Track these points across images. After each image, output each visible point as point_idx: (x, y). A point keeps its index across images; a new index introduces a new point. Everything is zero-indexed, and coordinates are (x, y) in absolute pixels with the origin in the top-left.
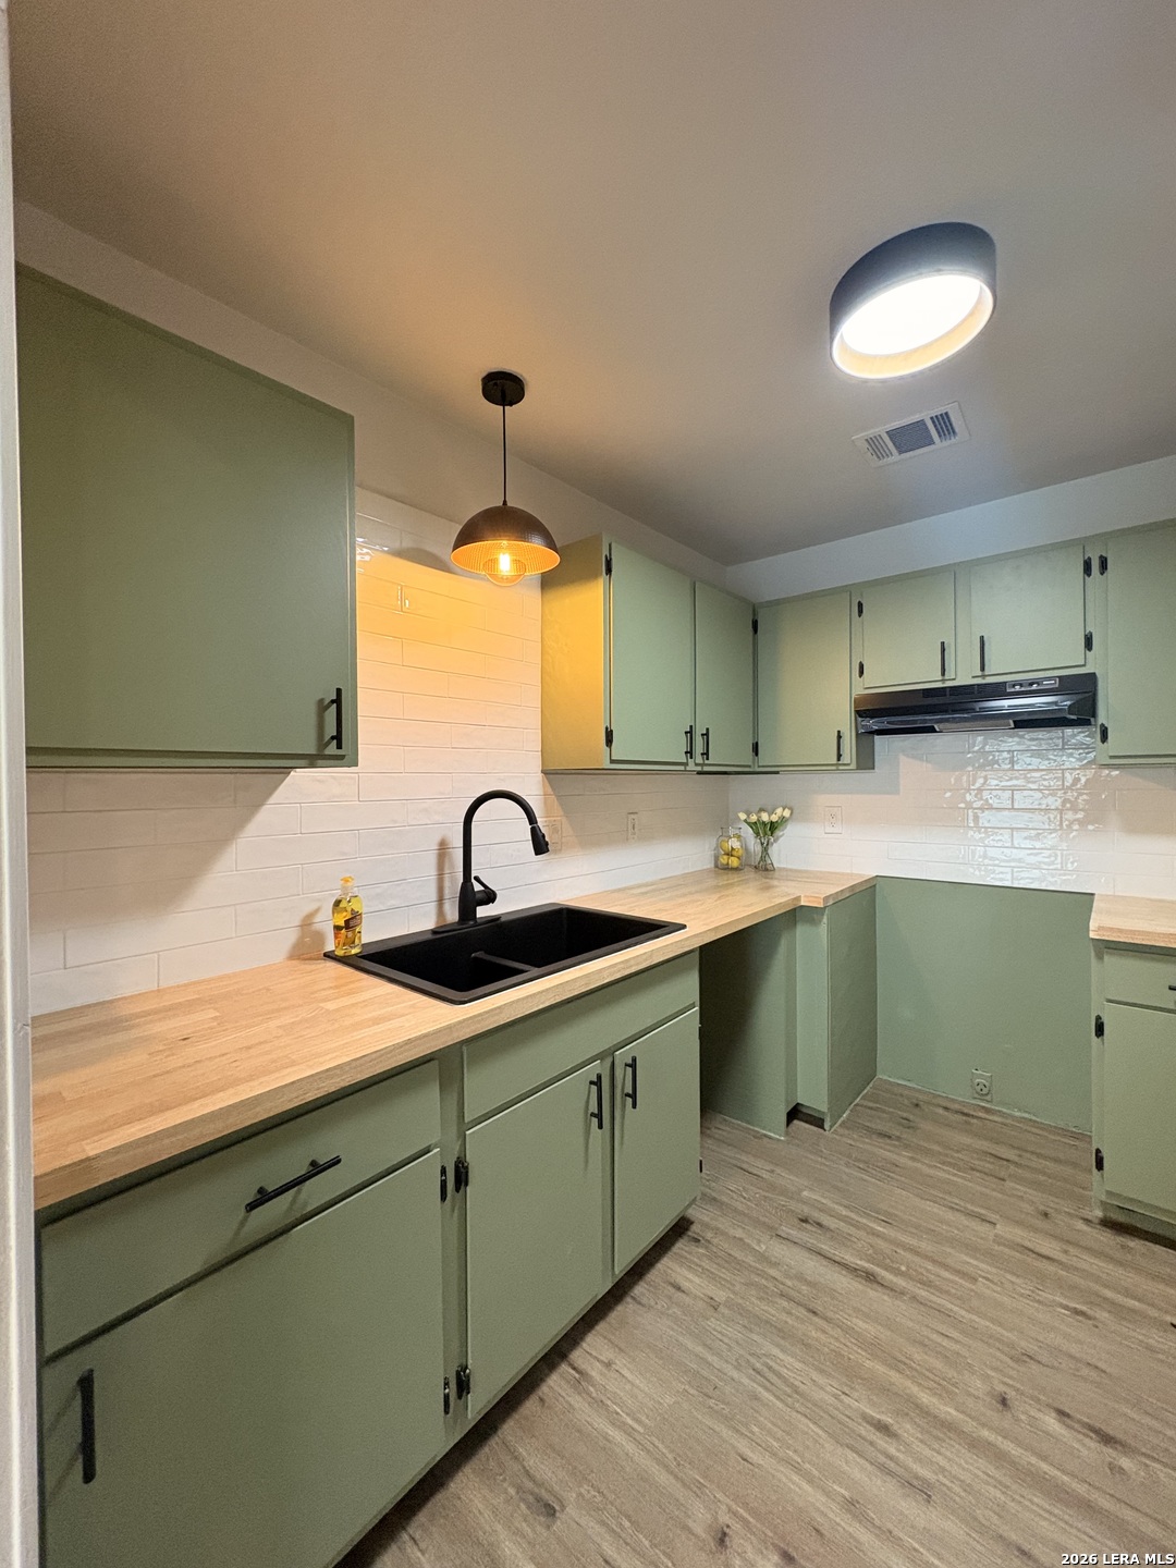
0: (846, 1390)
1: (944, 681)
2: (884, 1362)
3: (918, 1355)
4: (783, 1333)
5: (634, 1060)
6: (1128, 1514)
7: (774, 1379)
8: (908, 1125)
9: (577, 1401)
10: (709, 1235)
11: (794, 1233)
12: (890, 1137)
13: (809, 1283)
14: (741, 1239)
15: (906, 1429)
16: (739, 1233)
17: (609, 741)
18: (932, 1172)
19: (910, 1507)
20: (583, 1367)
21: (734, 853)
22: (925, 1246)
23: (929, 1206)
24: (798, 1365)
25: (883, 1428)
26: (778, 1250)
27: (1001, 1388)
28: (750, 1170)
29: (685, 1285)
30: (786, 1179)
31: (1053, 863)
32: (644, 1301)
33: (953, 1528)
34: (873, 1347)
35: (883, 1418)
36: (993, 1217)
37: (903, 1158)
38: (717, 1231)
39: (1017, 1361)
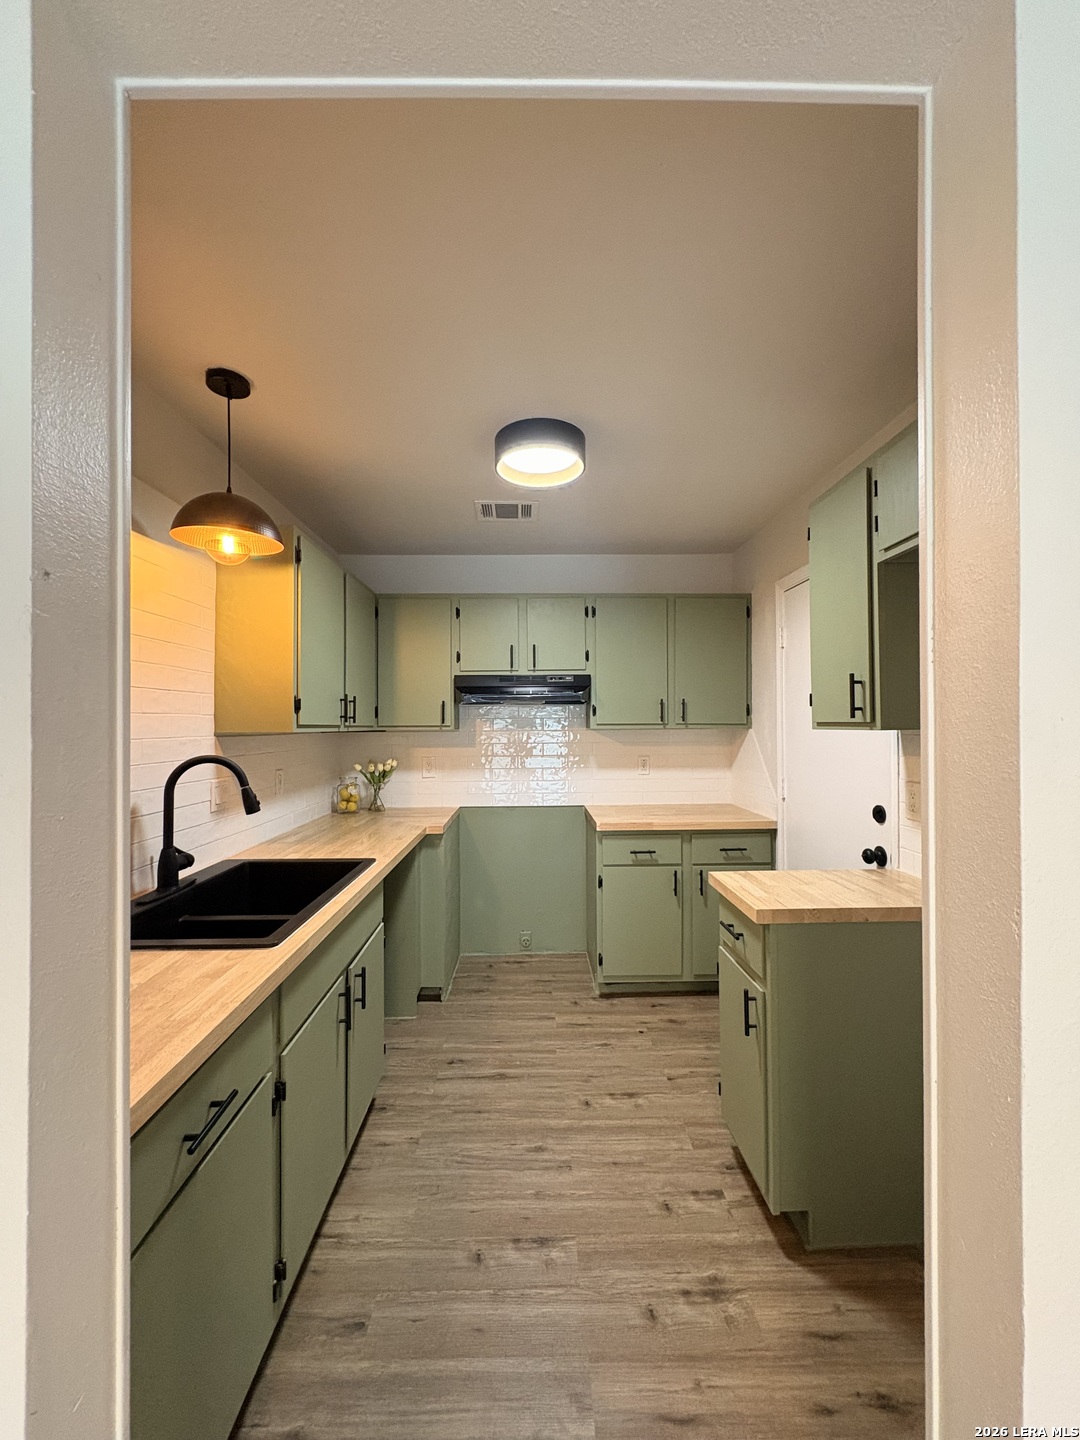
0: (513, 1142)
1: (511, 671)
2: (527, 1117)
3: (542, 1104)
4: (466, 1133)
5: (364, 970)
6: (646, 1122)
7: (470, 1160)
8: (490, 980)
9: (343, 1254)
10: (391, 1101)
11: (449, 1073)
12: (483, 991)
13: (470, 1097)
14: (414, 1093)
15: (550, 1143)
16: (411, 1090)
17: (297, 708)
18: (514, 1002)
19: (565, 1177)
20: (337, 1232)
21: (353, 799)
22: (527, 1045)
23: (519, 1023)
24: (480, 1145)
25: (540, 1149)
26: (443, 1088)
27: (583, 1098)
28: (402, 1047)
29: (388, 1140)
30: (430, 1042)
31: (563, 789)
32: (363, 1166)
33: (586, 1173)
34: (517, 1113)
35: (537, 1144)
36: (553, 1014)
37: (495, 1001)
38: (396, 1096)
39: (586, 1081)
